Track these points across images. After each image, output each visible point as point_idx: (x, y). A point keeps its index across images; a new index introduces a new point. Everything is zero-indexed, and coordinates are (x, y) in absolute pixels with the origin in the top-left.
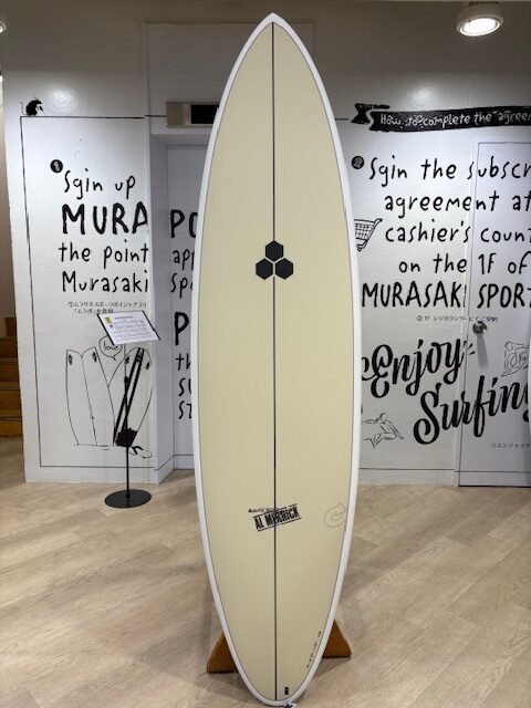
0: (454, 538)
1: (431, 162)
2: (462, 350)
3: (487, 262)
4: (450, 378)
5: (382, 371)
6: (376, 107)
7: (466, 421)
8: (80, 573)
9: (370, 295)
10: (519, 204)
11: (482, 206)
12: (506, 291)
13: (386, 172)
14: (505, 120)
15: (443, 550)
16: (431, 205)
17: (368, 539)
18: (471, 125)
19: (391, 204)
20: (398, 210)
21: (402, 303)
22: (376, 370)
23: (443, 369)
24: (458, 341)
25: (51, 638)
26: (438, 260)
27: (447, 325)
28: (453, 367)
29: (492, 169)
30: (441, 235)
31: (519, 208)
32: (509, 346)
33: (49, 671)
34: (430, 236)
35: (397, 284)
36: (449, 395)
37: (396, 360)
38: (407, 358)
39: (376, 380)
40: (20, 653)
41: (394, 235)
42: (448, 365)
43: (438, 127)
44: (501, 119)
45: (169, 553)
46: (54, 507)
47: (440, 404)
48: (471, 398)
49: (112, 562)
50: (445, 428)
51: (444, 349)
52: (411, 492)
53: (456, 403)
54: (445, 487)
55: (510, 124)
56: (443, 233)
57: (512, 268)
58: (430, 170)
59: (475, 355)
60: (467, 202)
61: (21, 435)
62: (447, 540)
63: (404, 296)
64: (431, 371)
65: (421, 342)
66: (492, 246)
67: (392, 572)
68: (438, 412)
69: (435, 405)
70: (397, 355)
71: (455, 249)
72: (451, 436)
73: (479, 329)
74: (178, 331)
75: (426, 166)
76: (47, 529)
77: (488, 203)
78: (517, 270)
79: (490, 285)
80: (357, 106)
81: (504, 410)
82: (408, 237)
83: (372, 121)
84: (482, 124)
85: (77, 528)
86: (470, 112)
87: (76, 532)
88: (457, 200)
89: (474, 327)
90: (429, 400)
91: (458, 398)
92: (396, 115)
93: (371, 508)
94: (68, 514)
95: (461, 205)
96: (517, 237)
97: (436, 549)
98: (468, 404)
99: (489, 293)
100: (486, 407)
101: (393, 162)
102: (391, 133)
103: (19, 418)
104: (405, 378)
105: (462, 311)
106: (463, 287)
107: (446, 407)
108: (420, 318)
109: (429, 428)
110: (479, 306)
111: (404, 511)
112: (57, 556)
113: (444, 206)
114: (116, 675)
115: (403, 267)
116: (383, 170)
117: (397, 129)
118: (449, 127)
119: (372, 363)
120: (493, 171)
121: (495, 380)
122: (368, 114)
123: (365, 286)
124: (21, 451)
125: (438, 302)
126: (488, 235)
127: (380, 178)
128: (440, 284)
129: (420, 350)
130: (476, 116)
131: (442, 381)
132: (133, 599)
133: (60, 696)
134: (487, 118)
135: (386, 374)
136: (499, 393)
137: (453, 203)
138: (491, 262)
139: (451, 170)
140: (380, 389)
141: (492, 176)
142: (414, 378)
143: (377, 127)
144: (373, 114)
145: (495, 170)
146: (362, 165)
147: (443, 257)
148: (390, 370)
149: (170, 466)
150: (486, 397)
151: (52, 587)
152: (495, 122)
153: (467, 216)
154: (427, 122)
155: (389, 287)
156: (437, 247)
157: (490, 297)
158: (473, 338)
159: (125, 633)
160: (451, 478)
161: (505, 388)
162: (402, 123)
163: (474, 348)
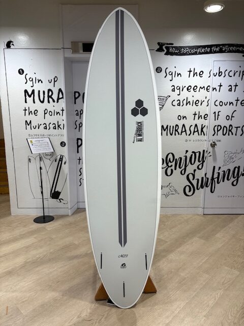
0: (201, 238)
1: (192, 70)
2: (205, 155)
3: (217, 115)
4: (200, 167)
5: (170, 164)
6: (167, 44)
7: (207, 186)
8: (38, 256)
9: (165, 130)
10: (231, 89)
11: (215, 90)
12: (225, 128)
13: (172, 74)
14: (225, 50)
15: (195, 243)
16: (192, 90)
17: (163, 239)
18: (211, 52)
19: (174, 89)
20: (177, 92)
21: (179, 134)
22: (167, 164)
23: (197, 163)
24: (204, 151)
25: (26, 284)
26: (195, 114)
27: (199, 143)
28: (201, 162)
29: (219, 73)
30: (196, 103)
31: (231, 91)
32: (226, 153)
33: (26, 299)
34: (191, 103)
35: (177, 125)
36: (200, 175)
37: (176, 159)
38: (181, 158)
39: (167, 168)
40: (13, 292)
41: (176, 103)
42: (199, 161)
43: (195, 53)
44: (224, 49)
45: (76, 247)
46: (25, 226)
47: (196, 178)
48: (209, 176)
49: (51, 251)
50: (198, 189)
51: (197, 154)
52: (183, 218)
53: (202, 178)
54: (198, 215)
55: (228, 52)
56: (197, 102)
57: (228, 118)
58: (192, 74)
59: (212, 157)
60: (208, 88)
61: (9, 193)
62: (198, 239)
63: (180, 131)
64: (191, 164)
65: (187, 151)
66: (218, 108)
67: (173, 253)
68: (195, 182)
69: (193, 179)
70: (177, 157)
71: (203, 109)
72: (200, 193)
73: (213, 145)
74: (78, 146)
75: (190, 71)
76: (22, 237)
77: (218, 88)
78: (230, 119)
79: (218, 126)
80: (159, 44)
81: (223, 181)
82: (181, 104)
83: (166, 51)
84: (215, 52)
85: (35, 236)
86: (210, 46)
87: (35, 238)
88: (204, 87)
89: (211, 144)
90: (191, 177)
91: (204, 176)
92: (176, 48)
93: (165, 225)
94: (31, 230)
95: (206, 89)
96: (230, 104)
97: (192, 243)
98: (208, 179)
99: (218, 129)
100: (216, 180)
101: (175, 69)
102: (174, 56)
103: (7, 185)
104: (180, 168)
105: (205, 137)
106: (206, 127)
107: (198, 180)
108: (186, 141)
109: (191, 189)
110: (213, 135)
111: (179, 226)
112: (28, 248)
113: (198, 90)
114: (55, 300)
115: (179, 118)
116: (170, 73)
117: (176, 54)
118: (200, 53)
119: (166, 161)
120: (220, 74)
121: (220, 168)
122: (164, 47)
123: (162, 127)
124: (9, 201)
125: (195, 133)
126: (217, 103)
127: (169, 77)
128: (196, 125)
129: (187, 155)
130: (213, 48)
131: (196, 169)
132: (61, 267)
133: (31, 309)
134: (218, 49)
135: (172, 166)
136: (221, 174)
137: (202, 88)
138: (218, 115)
139: (201, 73)
140: (169, 172)
141: (219, 76)
142: (183, 167)
143: (168, 53)
144: (166, 47)
145: (221, 73)
146: (161, 71)
147: (197, 113)
148: (173, 164)
149: (76, 207)
150: (216, 175)
151: (26, 263)
152: (221, 51)
153: (208, 94)
154: (190, 51)
155: (173, 127)
156: (195, 109)
157: (218, 131)
158: (210, 149)
159: (58, 282)
160: (200, 211)
161: (224, 171)
162: (179, 52)
163: (211, 154)
